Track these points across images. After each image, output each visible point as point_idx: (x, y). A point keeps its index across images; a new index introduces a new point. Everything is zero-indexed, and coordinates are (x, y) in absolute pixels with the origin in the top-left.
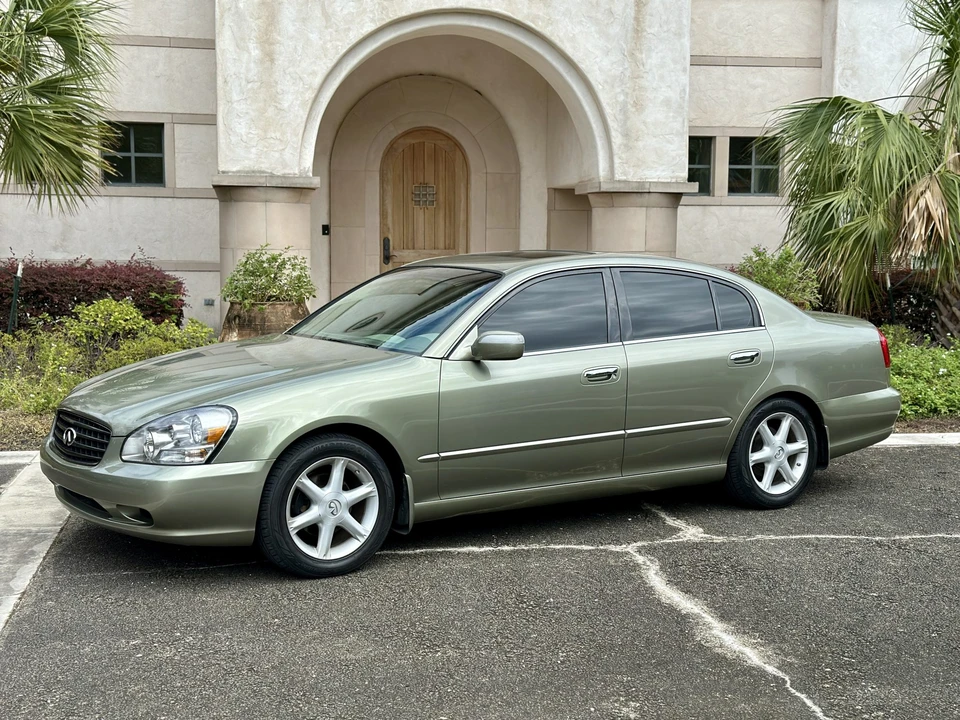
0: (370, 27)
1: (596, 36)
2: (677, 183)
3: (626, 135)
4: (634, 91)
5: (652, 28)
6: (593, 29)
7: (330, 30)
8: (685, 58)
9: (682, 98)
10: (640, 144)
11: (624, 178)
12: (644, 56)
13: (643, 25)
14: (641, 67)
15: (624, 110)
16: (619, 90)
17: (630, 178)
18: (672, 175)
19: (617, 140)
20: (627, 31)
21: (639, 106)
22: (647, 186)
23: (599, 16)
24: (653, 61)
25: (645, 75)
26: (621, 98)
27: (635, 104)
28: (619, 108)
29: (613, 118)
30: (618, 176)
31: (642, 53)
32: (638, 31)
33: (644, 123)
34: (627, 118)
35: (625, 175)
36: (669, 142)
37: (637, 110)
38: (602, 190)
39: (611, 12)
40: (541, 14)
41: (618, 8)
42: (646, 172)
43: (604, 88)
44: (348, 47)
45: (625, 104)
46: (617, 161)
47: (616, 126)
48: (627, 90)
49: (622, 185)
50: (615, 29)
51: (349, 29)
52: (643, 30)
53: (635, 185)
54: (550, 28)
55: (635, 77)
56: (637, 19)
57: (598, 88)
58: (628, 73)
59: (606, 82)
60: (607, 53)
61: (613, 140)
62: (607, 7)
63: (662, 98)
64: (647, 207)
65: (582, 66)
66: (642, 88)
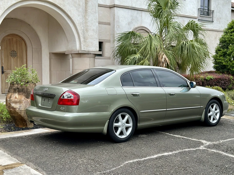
0: (15, 2)
1: (76, 11)
2: (96, 51)
3: (84, 38)
4: (86, 26)
5: (89, 11)
6: (75, 9)
7: (2, 2)
8: (97, 19)
9: (97, 29)
10: (88, 41)
11: (84, 50)
12: (88, 17)
13: (87, 9)
14: (87, 20)
15: (83, 32)
16: (82, 26)
17: (85, 50)
18: (95, 49)
19: (82, 39)
20: (83, 10)
21: (87, 30)
22: (90, 52)
23: (77, 5)
24: (90, 19)
25: (88, 22)
26: (83, 28)
27: (86, 30)
28: (82, 31)
29: (81, 33)
30: (82, 49)
31: (87, 16)
32: (86, 11)
33: (88, 35)
34: (84, 34)
35: (84, 49)
36: (94, 40)
37: (87, 31)
38: (79, 53)
39: (79, 5)
40: (62, 3)
41: (81, 4)
42: (89, 48)
43: (78, 25)
44: (8, 7)
45: (83, 30)
46: (82, 45)
47: (82, 36)
48: (84, 26)
49: (84, 52)
50: (80, 10)
51: (8, 2)
52: (87, 11)
53: (87, 52)
54: (64, 7)
55: (86, 23)
56: (85, 7)
57: (77, 25)
58: (84, 22)
59: (79, 23)
60: (79, 16)
61: (81, 39)
62: (78, 3)
63: (92, 29)
64: (90, 58)
65: (73, 19)
66: (88, 26)
